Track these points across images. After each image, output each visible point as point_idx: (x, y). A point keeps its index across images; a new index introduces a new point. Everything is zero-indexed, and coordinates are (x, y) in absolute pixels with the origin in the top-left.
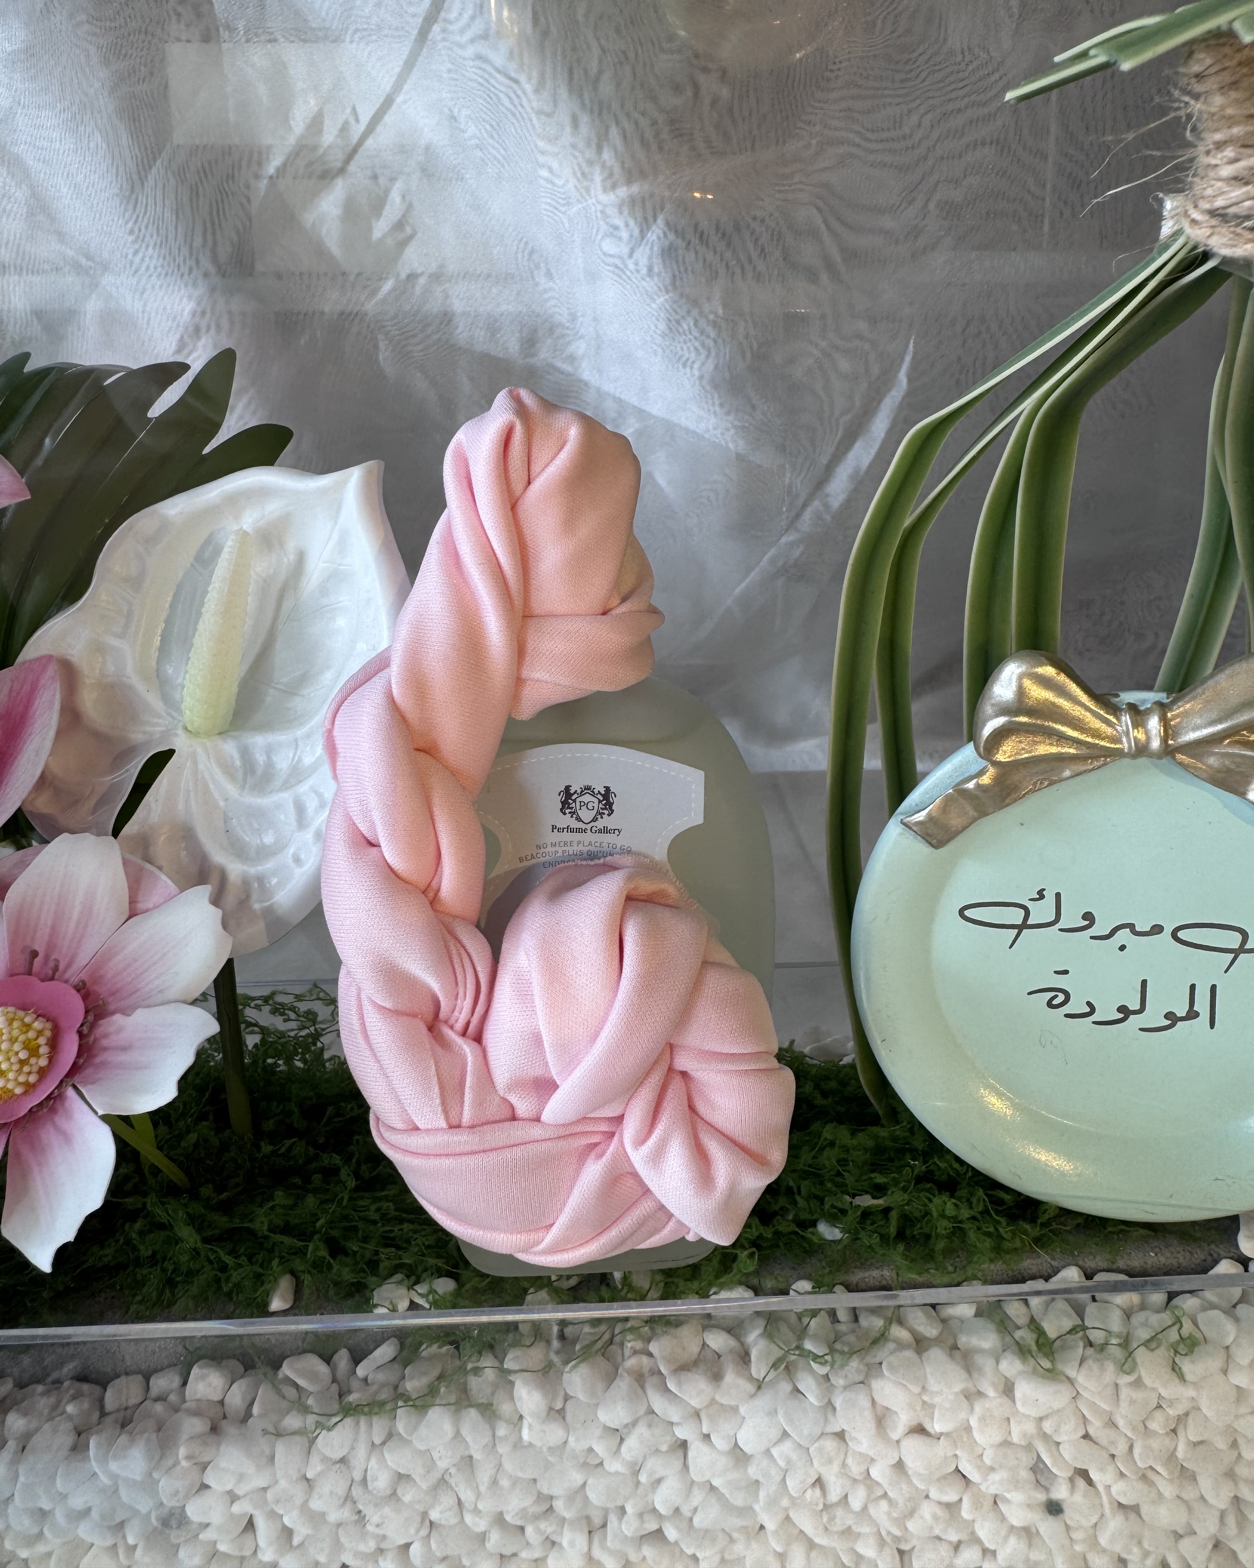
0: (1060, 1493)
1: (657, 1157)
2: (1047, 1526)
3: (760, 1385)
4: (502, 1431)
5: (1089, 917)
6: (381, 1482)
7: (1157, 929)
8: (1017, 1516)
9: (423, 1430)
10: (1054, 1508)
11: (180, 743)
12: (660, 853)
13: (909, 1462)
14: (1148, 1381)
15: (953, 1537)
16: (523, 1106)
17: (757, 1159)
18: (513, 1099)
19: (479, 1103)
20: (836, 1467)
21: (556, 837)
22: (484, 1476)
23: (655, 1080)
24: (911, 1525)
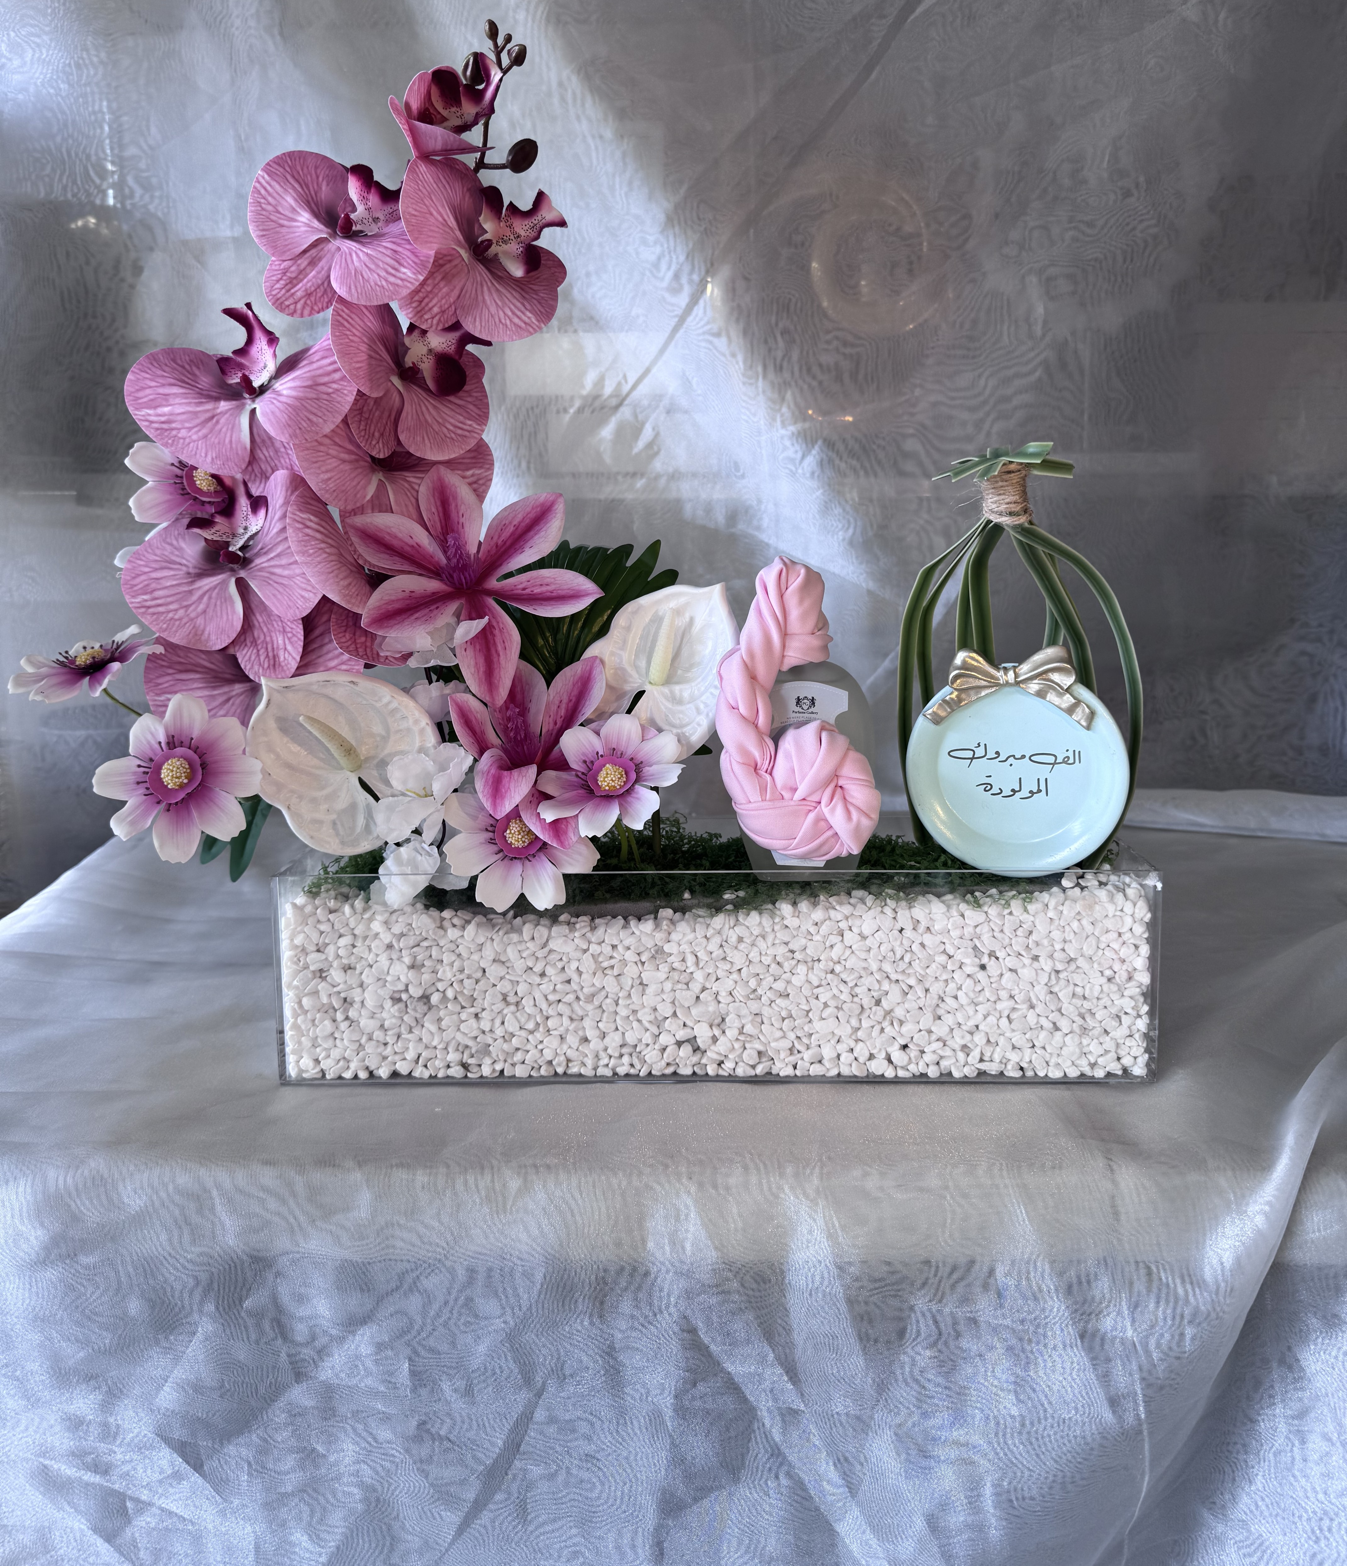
0: (985, 960)
1: (833, 810)
2: (981, 975)
3: (870, 909)
4: (777, 920)
5: (997, 753)
6: (733, 939)
7: (1023, 757)
8: (968, 970)
9: (749, 919)
10: (983, 967)
11: (647, 688)
12: (832, 721)
13: (926, 943)
14: (1014, 912)
15: (944, 977)
16: (786, 795)
17: (867, 816)
18: (783, 793)
19: (772, 793)
20: (898, 943)
21: (794, 715)
22: (770, 939)
23: (832, 785)
24: (928, 971)
